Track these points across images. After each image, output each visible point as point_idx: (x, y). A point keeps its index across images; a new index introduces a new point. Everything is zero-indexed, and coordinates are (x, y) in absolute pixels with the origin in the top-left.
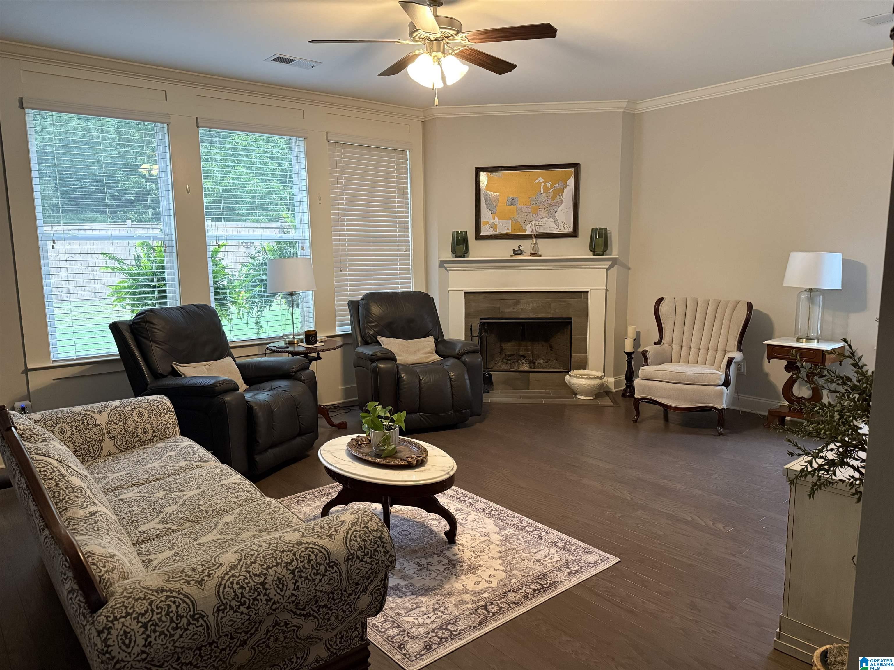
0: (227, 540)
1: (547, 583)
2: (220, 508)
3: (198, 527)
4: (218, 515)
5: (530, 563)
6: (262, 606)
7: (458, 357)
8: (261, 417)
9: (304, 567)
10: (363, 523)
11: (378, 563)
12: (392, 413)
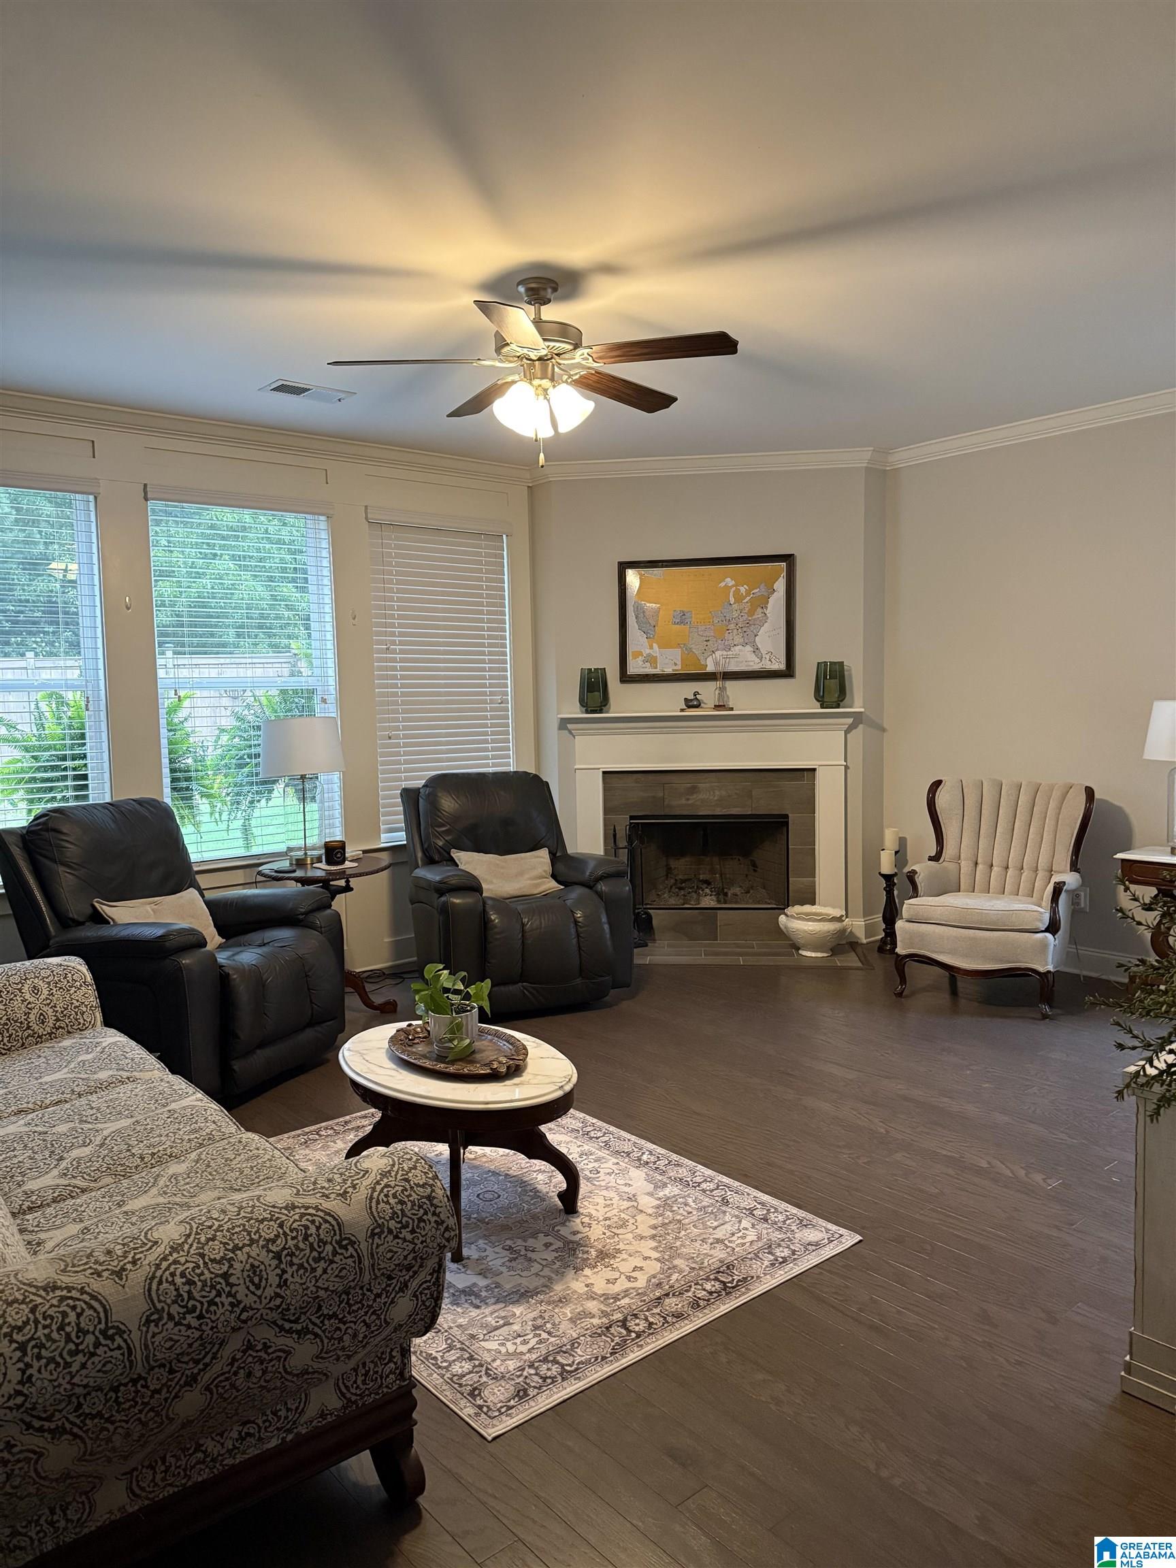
0: (173, 1204)
1: (733, 1280)
2: (165, 1150)
3: (125, 1183)
4: (160, 1162)
5: (705, 1246)
6: (223, 1314)
7: (589, 885)
8: (243, 993)
9: (297, 1247)
10: (400, 1172)
11: (425, 1241)
12: (467, 982)
